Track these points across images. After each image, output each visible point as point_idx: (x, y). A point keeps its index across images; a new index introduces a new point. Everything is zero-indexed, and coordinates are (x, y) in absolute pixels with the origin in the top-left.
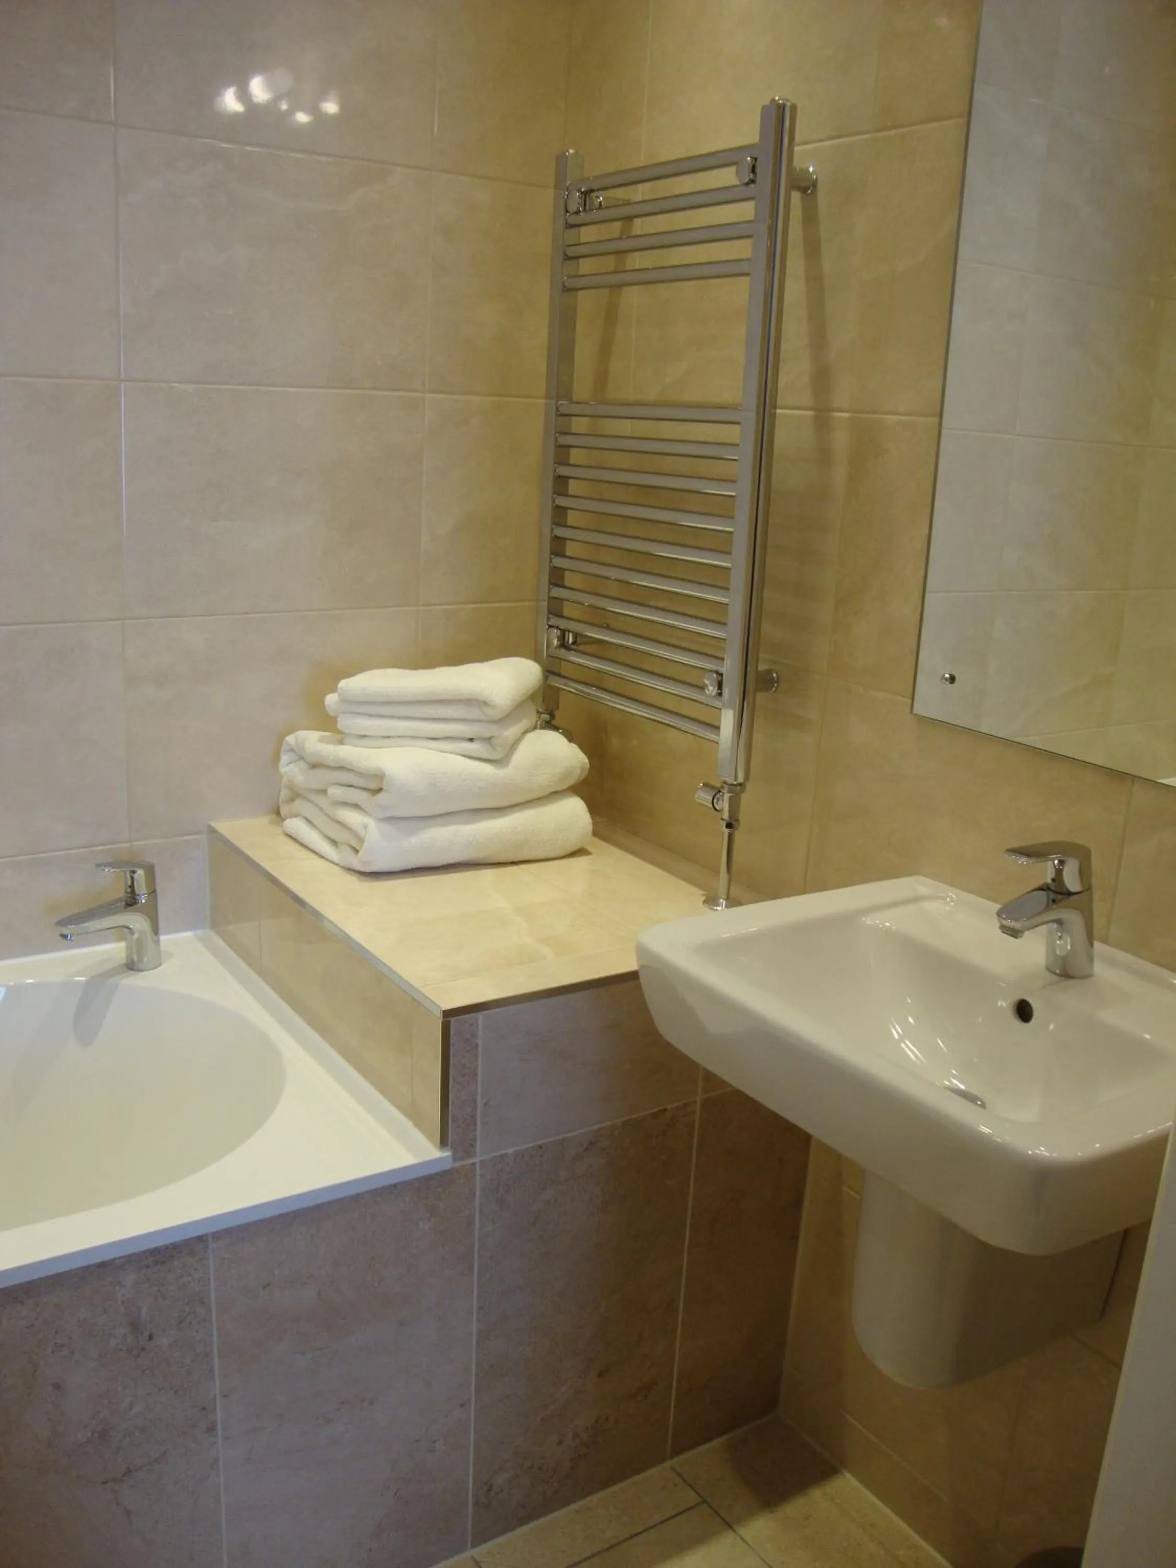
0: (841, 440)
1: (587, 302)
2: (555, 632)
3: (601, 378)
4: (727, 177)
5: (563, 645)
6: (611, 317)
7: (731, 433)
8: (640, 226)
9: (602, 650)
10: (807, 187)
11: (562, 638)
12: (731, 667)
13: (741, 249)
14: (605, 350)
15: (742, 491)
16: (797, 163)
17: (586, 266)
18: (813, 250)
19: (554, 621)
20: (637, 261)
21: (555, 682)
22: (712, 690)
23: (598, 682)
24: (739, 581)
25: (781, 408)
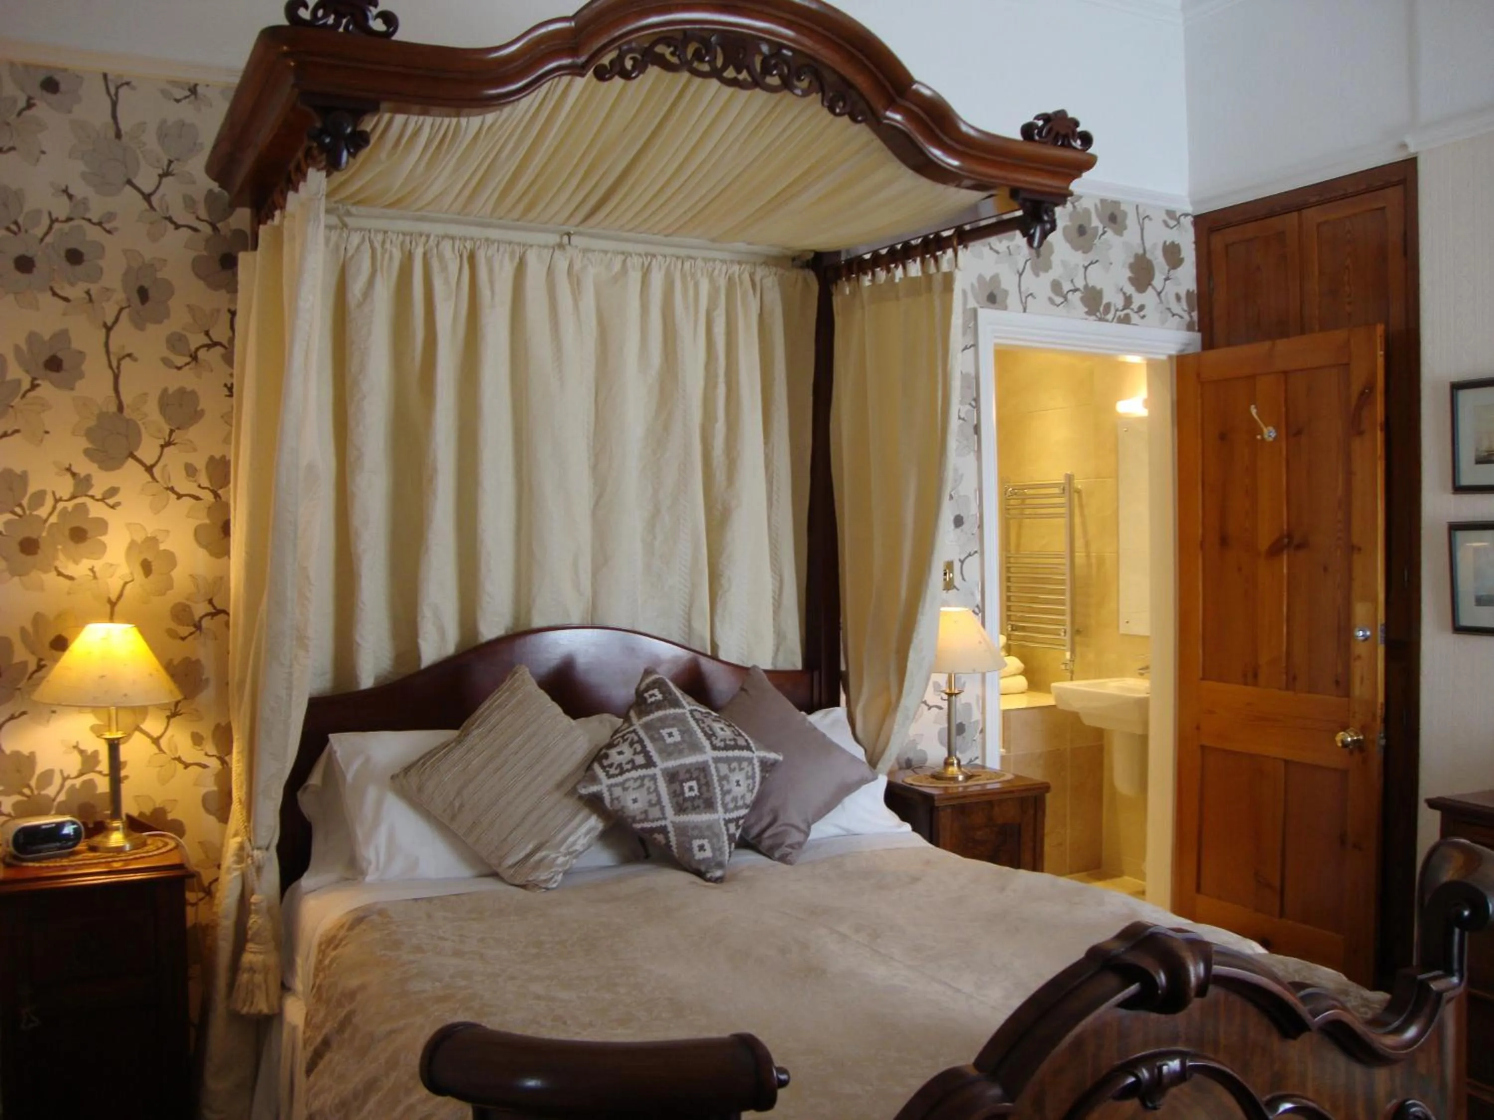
0: (1094, 561)
1: (1013, 523)
2: (1010, 626)
3: (1018, 546)
4: (1056, 491)
5: (1012, 630)
6: (1020, 526)
7: (1063, 561)
8: (1028, 501)
9: (1023, 629)
10: (1079, 492)
11: (1012, 627)
12: (1068, 627)
13: (1062, 510)
14: (1019, 535)
15: (1067, 577)
16: (1075, 485)
17: (1012, 512)
18: (1082, 515)
19: (1009, 622)
20: (1028, 511)
21: (1010, 642)
22: (1063, 634)
23: (1024, 639)
24: (1068, 602)
25: (1078, 552)
